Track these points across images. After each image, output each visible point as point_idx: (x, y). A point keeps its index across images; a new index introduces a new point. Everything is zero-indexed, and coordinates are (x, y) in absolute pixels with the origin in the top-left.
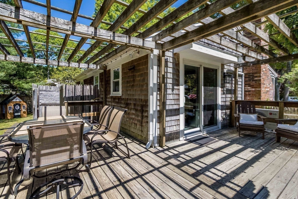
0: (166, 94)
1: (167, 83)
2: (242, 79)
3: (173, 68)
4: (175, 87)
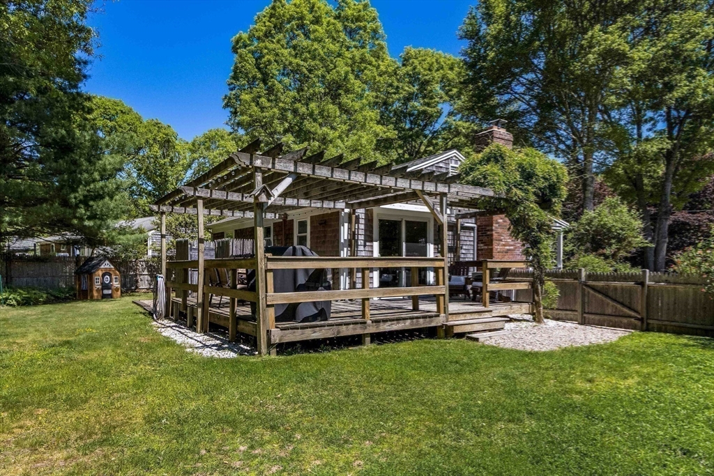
0: (357, 250)
1: (358, 239)
2: (474, 233)
3: (365, 224)
4: (368, 244)
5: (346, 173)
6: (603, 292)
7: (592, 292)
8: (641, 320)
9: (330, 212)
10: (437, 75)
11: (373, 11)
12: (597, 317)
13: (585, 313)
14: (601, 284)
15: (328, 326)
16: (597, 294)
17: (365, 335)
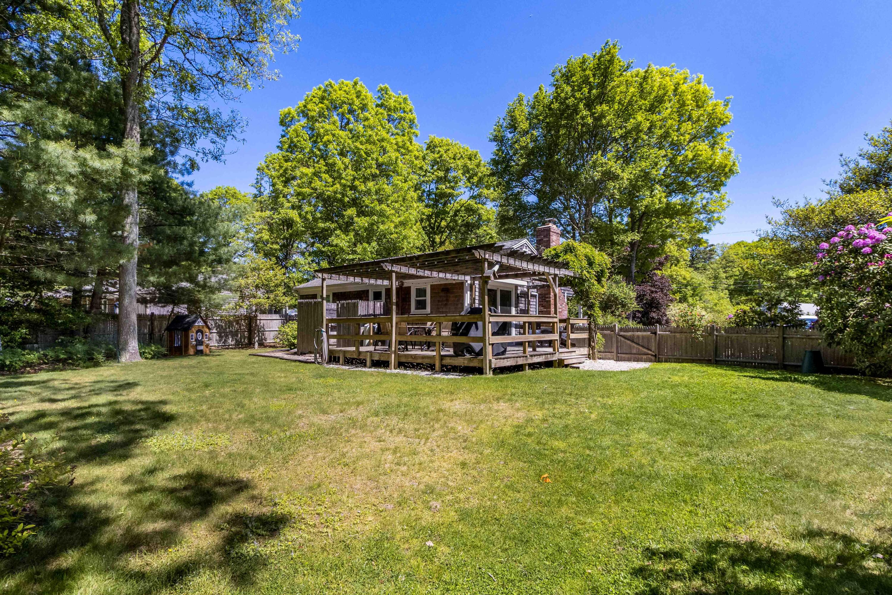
2: (536, 299)
6: (631, 339)
7: (623, 339)
8: (655, 356)
9: (454, 282)
10: (460, 163)
11: (410, 105)
12: (627, 356)
13: (619, 353)
14: (630, 334)
16: (626, 341)
17: (525, 364)
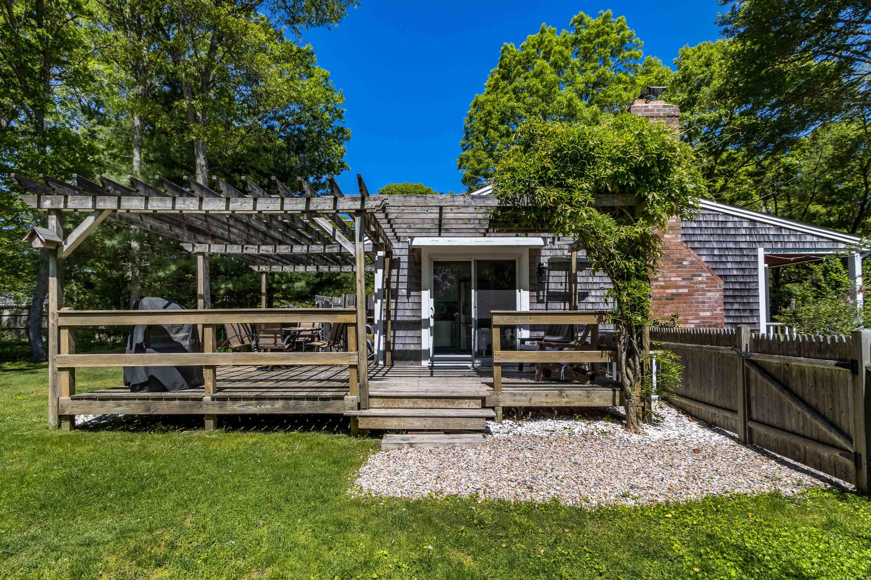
0: (396, 302)
1: (397, 289)
4: (412, 293)
5: (168, 202)
6: (779, 378)
7: (760, 376)
8: (855, 459)
12: (773, 434)
13: (751, 419)
14: (776, 360)
15: (139, 399)
16: (770, 385)
17: (204, 417)
